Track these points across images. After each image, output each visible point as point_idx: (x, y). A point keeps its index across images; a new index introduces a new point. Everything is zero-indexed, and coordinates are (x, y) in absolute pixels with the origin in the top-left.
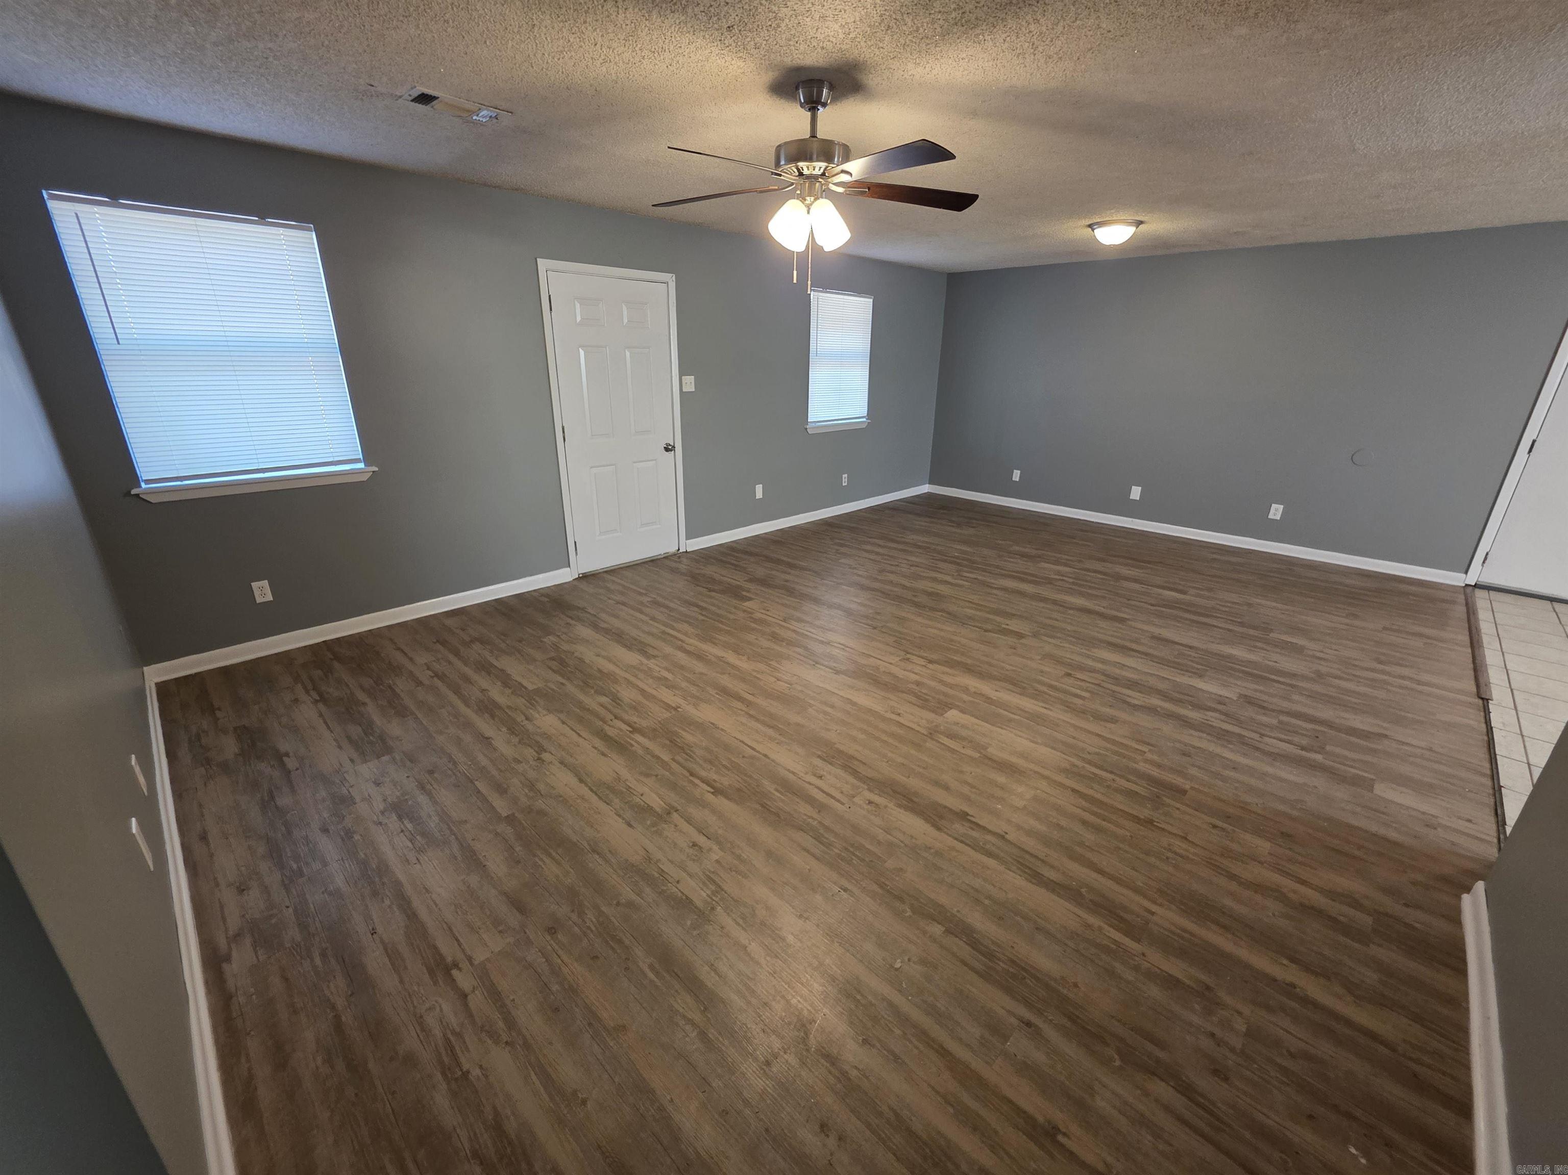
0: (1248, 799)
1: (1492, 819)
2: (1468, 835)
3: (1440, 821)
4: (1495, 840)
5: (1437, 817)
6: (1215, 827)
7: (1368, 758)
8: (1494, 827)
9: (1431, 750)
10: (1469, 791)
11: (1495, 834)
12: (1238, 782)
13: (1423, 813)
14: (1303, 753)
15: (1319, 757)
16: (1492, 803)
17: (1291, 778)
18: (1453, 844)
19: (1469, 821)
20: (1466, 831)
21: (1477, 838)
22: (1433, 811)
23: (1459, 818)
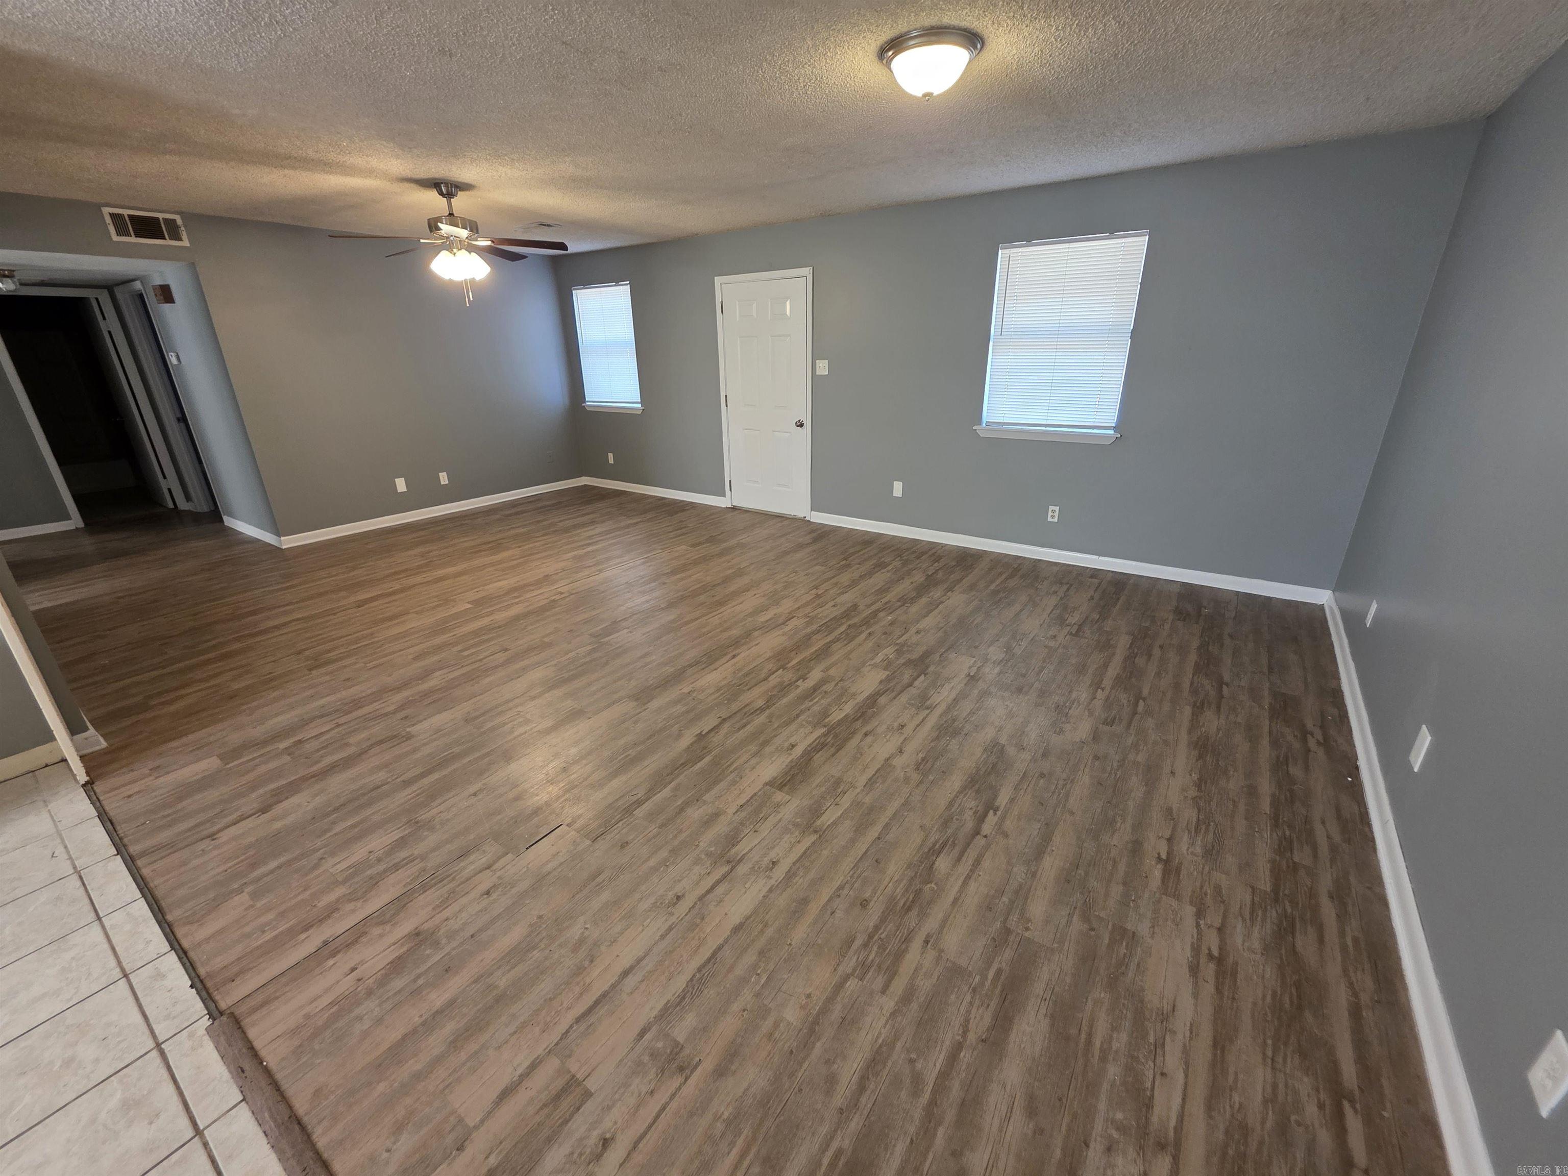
0: (276, 693)
1: (112, 814)
2: (123, 786)
3: (151, 778)
4: (101, 798)
5: (157, 778)
6: (270, 673)
7: (250, 777)
8: (107, 808)
9: (212, 836)
10: (145, 823)
11: (104, 803)
12: (295, 695)
13: (168, 773)
14: (296, 739)
15: (282, 745)
16: (118, 828)
17: (276, 720)
18: (132, 770)
19: (129, 796)
20: (128, 787)
21: (116, 789)
22: (162, 780)
23: (139, 792)
